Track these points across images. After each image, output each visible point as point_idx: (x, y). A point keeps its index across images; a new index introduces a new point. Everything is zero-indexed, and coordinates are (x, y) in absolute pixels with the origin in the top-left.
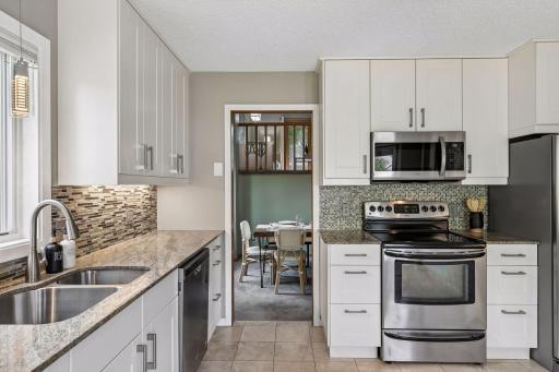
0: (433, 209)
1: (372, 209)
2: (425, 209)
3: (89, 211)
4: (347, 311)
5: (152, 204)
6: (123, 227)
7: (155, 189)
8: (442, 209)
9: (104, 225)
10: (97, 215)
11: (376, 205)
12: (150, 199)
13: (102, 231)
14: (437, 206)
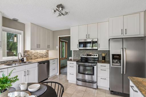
0: (95, 55)
1: (82, 55)
2: (93, 55)
3: (31, 54)
4: (70, 74)
5: (47, 53)
6: (39, 57)
7: (48, 51)
8: (97, 55)
9: (35, 56)
10: (33, 55)
11: (83, 54)
12: (47, 52)
13: (34, 57)
14: (94, 55)
